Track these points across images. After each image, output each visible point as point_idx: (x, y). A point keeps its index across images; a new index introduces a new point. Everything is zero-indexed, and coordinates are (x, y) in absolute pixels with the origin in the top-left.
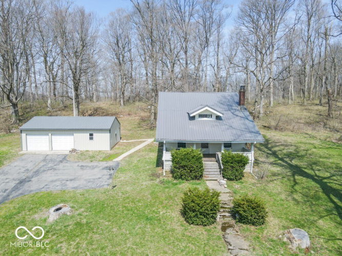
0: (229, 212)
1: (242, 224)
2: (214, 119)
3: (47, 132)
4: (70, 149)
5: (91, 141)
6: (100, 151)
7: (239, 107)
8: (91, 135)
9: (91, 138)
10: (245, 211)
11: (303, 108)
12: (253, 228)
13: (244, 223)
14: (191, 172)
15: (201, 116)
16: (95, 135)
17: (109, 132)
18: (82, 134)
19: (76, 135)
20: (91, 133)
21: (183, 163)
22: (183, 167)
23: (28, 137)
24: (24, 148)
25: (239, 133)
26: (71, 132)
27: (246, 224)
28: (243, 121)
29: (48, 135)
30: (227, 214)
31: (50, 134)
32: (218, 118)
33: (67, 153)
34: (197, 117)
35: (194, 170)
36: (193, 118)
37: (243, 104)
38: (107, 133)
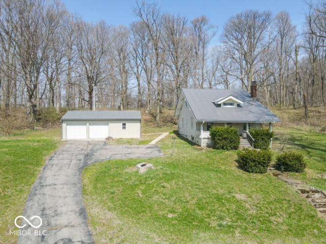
0: (273, 167)
1: (288, 172)
2: (235, 106)
3: (85, 122)
4: (106, 137)
5: (124, 130)
6: (132, 139)
7: (252, 99)
8: (124, 124)
9: (124, 128)
10: (290, 161)
11: (281, 111)
12: (297, 174)
13: (289, 171)
14: (231, 143)
15: (225, 104)
16: (128, 125)
17: (139, 121)
18: (116, 124)
19: (111, 125)
20: (124, 122)
21: (226, 136)
22: (225, 139)
23: (67, 126)
24: (64, 137)
25: (259, 116)
26: (106, 122)
27: (291, 171)
28: (258, 108)
29: (86, 124)
30: (272, 169)
31: (88, 124)
32: (239, 105)
33: (104, 140)
34: (222, 105)
35: (234, 141)
36: (219, 106)
37: (256, 96)
38: (138, 123)
